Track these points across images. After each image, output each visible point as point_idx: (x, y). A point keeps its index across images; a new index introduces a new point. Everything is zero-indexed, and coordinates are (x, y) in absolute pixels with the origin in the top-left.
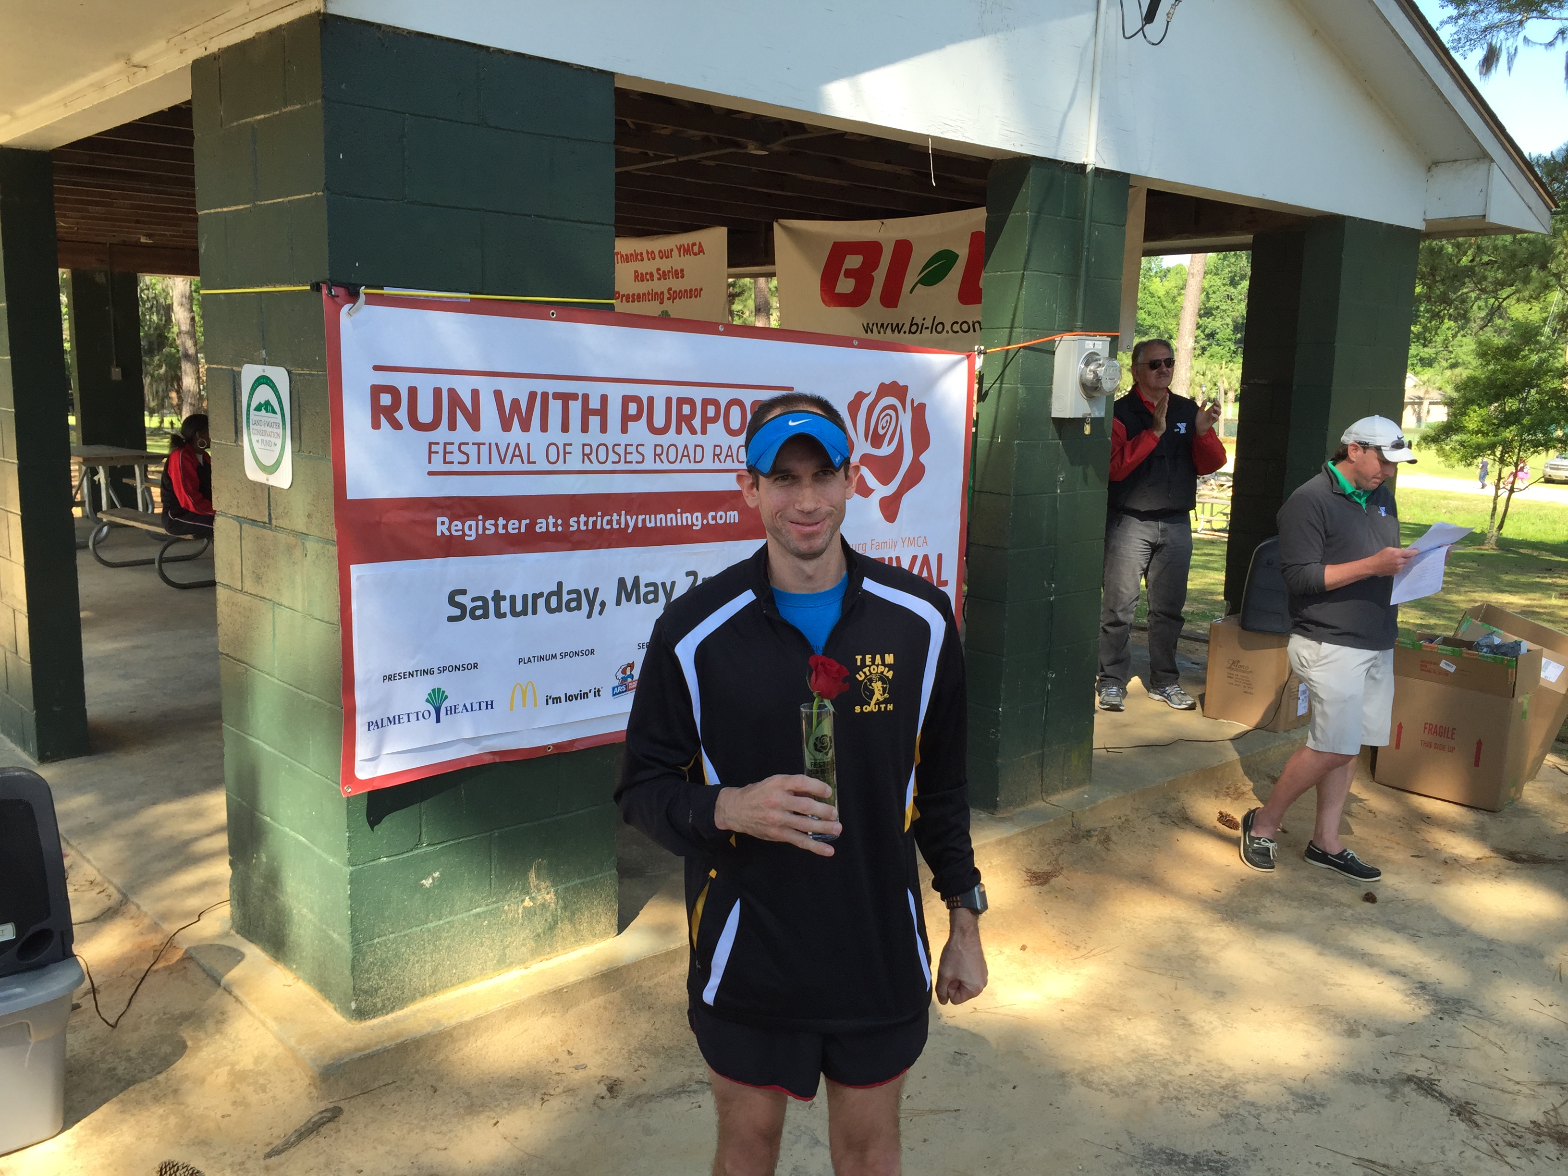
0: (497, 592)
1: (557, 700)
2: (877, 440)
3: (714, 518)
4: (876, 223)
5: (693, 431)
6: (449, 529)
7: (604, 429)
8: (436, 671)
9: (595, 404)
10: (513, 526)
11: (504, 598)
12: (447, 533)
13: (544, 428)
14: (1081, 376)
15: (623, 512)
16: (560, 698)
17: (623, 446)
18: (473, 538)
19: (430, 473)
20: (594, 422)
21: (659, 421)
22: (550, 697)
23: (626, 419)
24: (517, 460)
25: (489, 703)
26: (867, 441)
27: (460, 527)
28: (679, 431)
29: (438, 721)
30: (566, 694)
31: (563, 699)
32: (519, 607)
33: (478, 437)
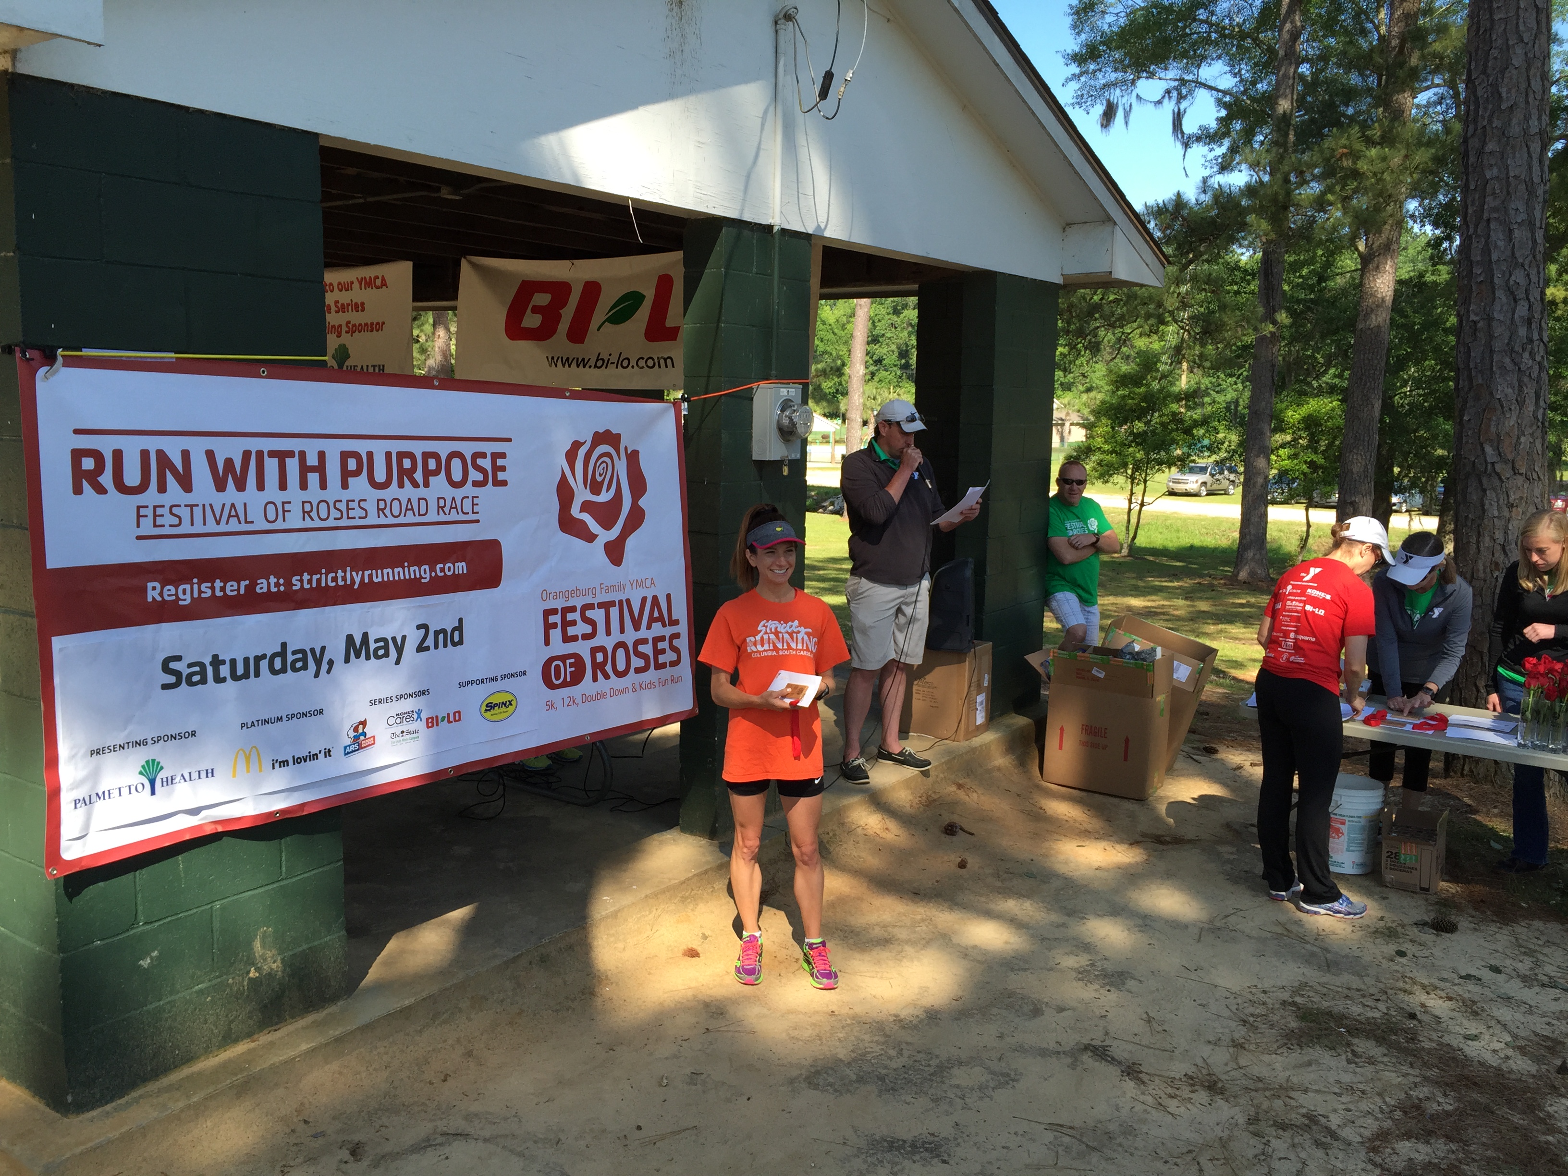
0: (216, 657)
1: (284, 763)
2: (596, 488)
3: (441, 570)
4: (567, 263)
5: (416, 485)
6: (161, 594)
7: (323, 486)
8: (150, 741)
9: (312, 460)
10: (231, 588)
11: (223, 662)
12: (159, 599)
13: (261, 486)
14: (778, 421)
15: (348, 569)
16: (287, 761)
17: (344, 502)
18: (188, 601)
19: (139, 538)
20: (313, 478)
21: (380, 476)
22: (277, 761)
23: (346, 475)
24: (233, 520)
25: (210, 771)
26: (586, 488)
27: (173, 591)
28: (401, 485)
29: (153, 793)
30: (294, 757)
31: (291, 762)
32: (240, 671)
33: (189, 498)
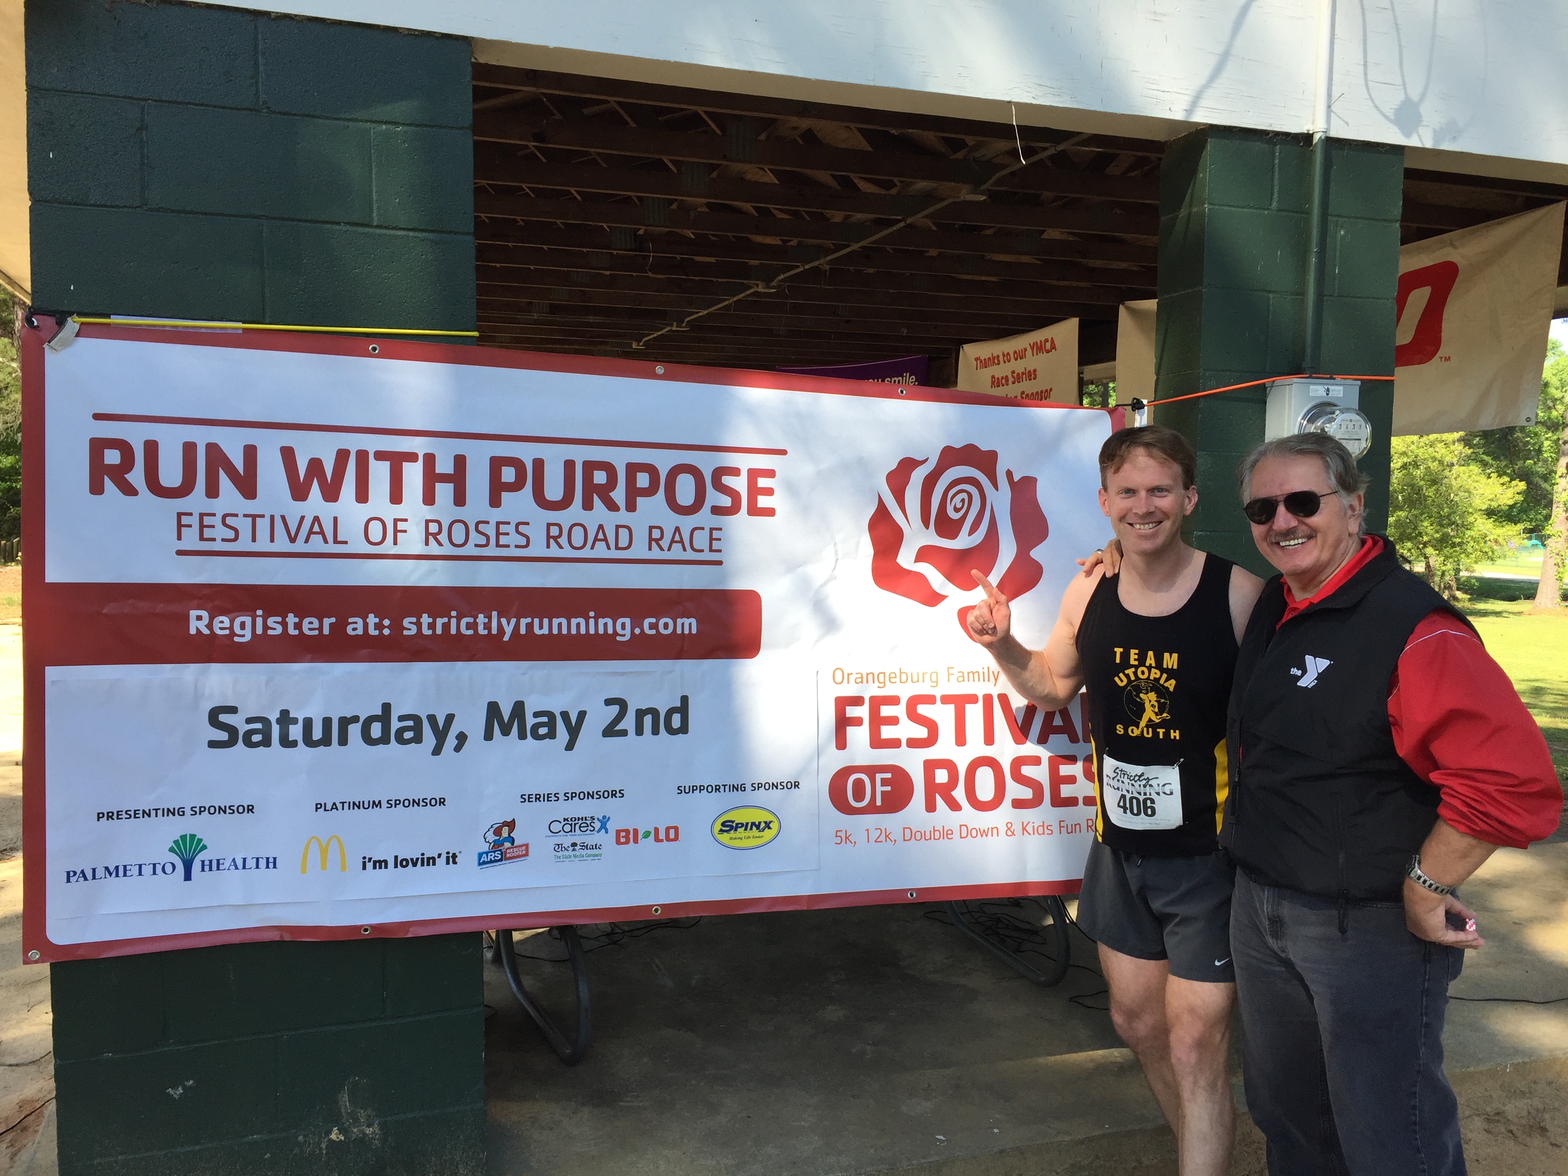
0: (285, 713)
1: (381, 864)
2: (947, 529)
3: (652, 626)
5: (612, 506)
7: (460, 499)
8: (188, 812)
9: (444, 466)
10: (310, 626)
11: (295, 721)
12: (206, 631)
13: (362, 496)
15: (495, 614)
16: (386, 862)
17: (493, 524)
18: (249, 638)
19: (180, 553)
22: (370, 859)
23: (498, 488)
24: (316, 539)
25: (271, 860)
26: (925, 528)
27: (227, 624)
28: (588, 505)
29: (188, 877)
30: (396, 857)
31: (391, 863)
32: (317, 733)
33: (251, 507)
